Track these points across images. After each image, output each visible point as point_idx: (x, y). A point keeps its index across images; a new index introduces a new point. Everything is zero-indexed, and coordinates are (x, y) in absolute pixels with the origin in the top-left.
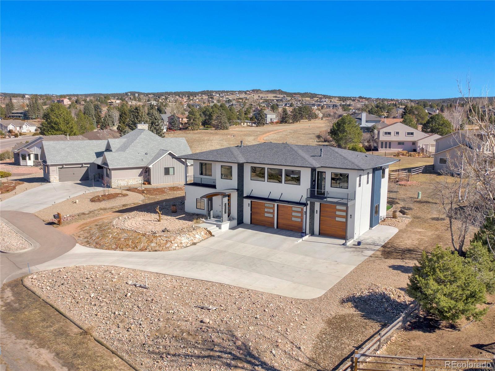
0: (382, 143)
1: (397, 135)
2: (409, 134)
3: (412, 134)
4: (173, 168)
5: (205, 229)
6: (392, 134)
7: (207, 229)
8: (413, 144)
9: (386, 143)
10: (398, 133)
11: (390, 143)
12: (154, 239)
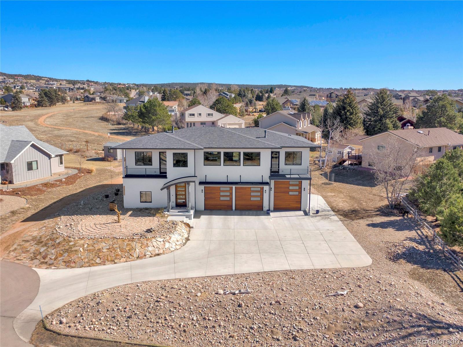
0: (188, 124)
1: (200, 116)
2: (209, 115)
3: (212, 115)
4: (36, 162)
5: (181, 222)
6: (196, 115)
7: (183, 221)
8: (212, 124)
9: (191, 124)
10: (200, 114)
11: (194, 124)
12: (148, 242)
